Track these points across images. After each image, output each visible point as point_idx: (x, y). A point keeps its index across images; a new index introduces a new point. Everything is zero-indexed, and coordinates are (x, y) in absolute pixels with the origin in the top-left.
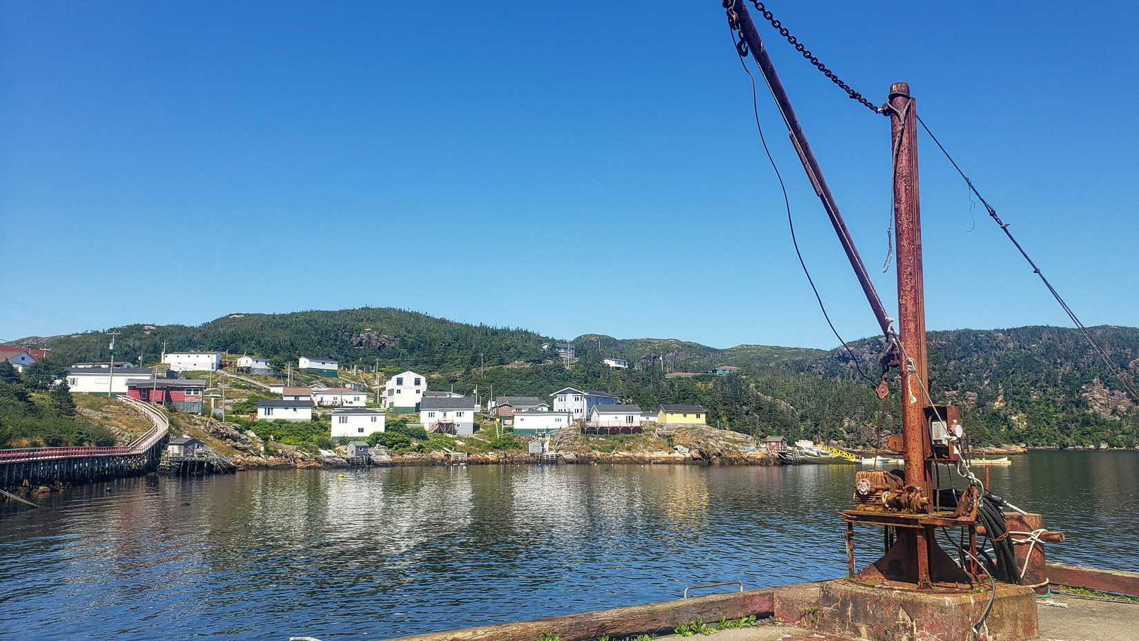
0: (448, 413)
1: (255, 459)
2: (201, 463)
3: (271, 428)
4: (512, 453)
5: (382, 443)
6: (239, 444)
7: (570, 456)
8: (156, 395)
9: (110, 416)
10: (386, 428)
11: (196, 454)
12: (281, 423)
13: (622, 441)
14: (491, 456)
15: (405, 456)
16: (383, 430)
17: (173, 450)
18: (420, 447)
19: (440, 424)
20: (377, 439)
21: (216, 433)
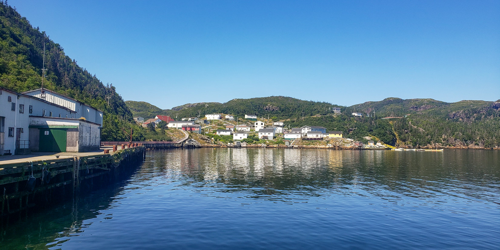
0: (266, 133)
1: (211, 145)
2: (192, 146)
3: (218, 137)
4: (281, 145)
5: (246, 142)
6: (207, 141)
7: (297, 146)
8: (188, 129)
9: (175, 134)
10: (247, 138)
11: (191, 144)
12: (221, 136)
13: (313, 142)
14: (275, 146)
15: (251, 145)
16: (246, 138)
17: (187, 142)
18: (255, 143)
19: (264, 136)
20: (244, 140)
21: (202, 138)
